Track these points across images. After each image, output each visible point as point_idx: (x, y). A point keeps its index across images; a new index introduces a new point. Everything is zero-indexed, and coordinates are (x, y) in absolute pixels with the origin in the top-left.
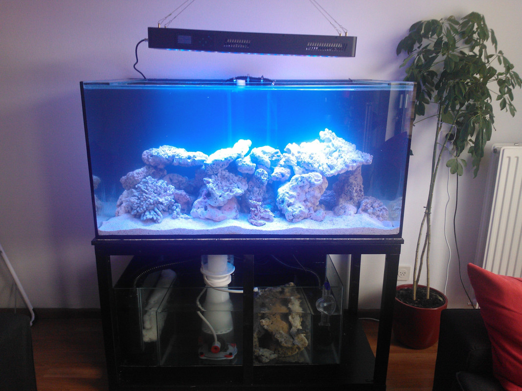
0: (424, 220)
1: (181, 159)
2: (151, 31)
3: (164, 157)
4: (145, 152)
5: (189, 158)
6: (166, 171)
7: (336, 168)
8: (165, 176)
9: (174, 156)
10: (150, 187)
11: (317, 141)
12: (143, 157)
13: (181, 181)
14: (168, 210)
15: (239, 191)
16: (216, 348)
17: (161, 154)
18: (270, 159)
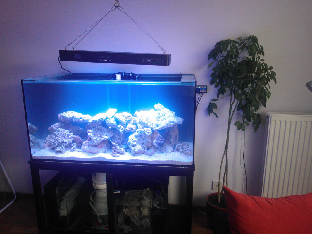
0: (223, 156)
1: (77, 119)
2: (61, 52)
3: (68, 118)
4: (59, 115)
5: (81, 118)
7: (160, 126)
9: (73, 117)
11: (152, 110)
12: (58, 117)
13: (78, 130)
16: (99, 223)
17: (67, 116)
18: (125, 120)
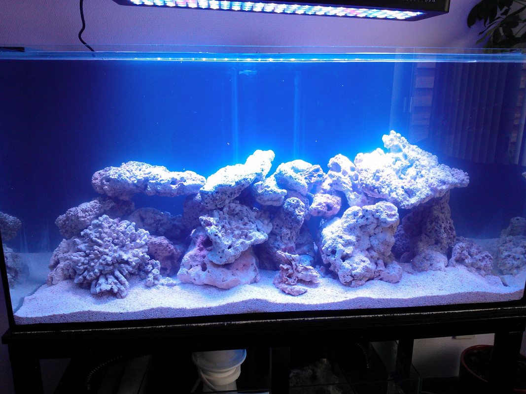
1: (160, 184)
3: (130, 182)
4: (96, 174)
5: (174, 182)
6: (133, 204)
8: (132, 212)
9: (146, 180)
10: (106, 233)
12: (94, 182)
13: (160, 220)
14: (139, 273)
15: (260, 236)
17: (124, 177)
18: (307, 181)
